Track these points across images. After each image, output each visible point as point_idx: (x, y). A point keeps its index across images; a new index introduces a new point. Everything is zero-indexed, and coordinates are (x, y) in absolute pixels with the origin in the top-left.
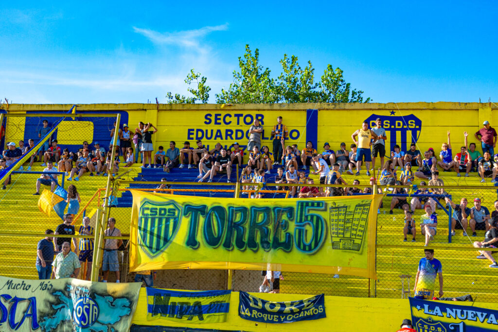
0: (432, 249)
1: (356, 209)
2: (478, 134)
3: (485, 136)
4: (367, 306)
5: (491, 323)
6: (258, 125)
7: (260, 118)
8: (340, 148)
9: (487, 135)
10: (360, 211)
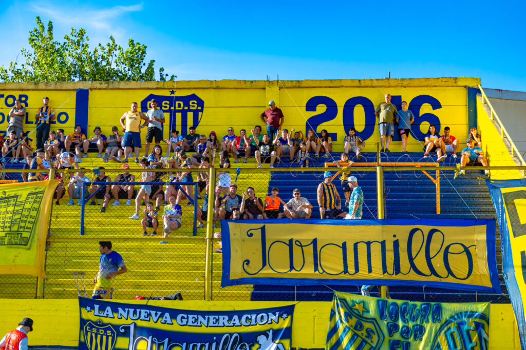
0: (110, 240)
1: (27, 198)
2: (264, 115)
3: (270, 118)
4: (32, 309)
5: (165, 323)
6: (20, 107)
7: (23, 99)
8: (112, 134)
9: (272, 116)
10: (32, 200)
